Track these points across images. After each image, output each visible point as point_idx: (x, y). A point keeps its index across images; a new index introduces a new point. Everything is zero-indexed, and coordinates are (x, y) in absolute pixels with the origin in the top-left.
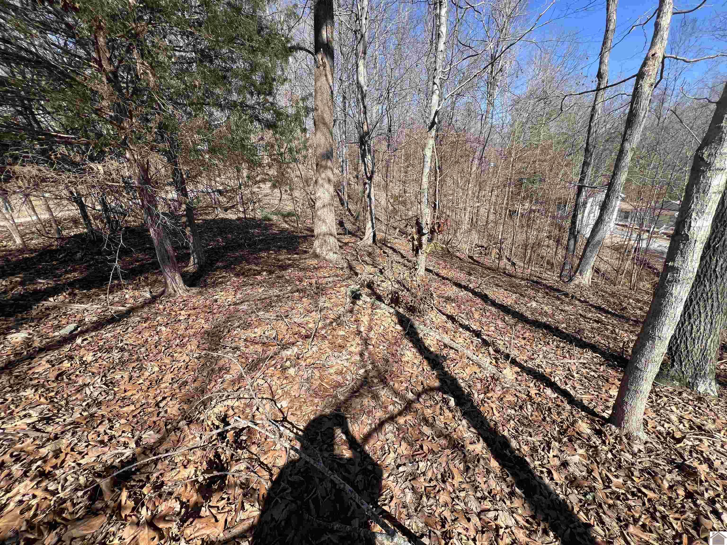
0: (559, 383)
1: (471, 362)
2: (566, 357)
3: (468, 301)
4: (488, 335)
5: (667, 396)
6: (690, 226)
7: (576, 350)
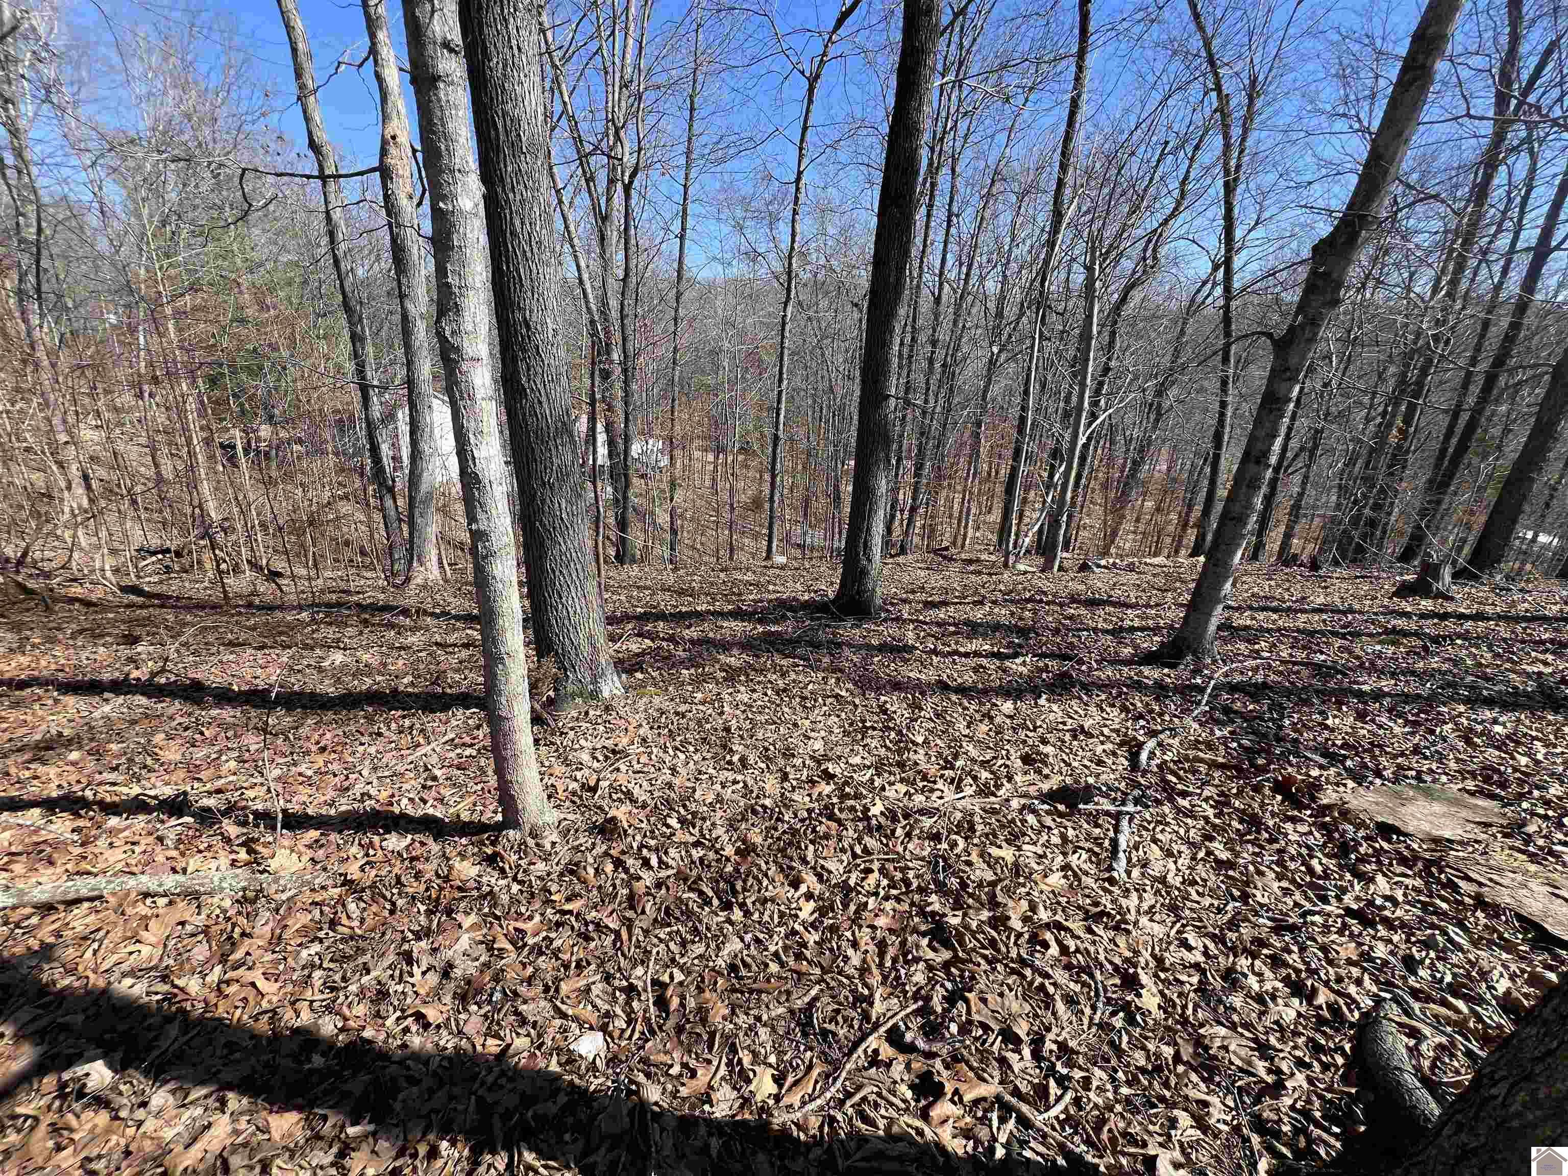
4: (219, 791)
7: (433, 722)
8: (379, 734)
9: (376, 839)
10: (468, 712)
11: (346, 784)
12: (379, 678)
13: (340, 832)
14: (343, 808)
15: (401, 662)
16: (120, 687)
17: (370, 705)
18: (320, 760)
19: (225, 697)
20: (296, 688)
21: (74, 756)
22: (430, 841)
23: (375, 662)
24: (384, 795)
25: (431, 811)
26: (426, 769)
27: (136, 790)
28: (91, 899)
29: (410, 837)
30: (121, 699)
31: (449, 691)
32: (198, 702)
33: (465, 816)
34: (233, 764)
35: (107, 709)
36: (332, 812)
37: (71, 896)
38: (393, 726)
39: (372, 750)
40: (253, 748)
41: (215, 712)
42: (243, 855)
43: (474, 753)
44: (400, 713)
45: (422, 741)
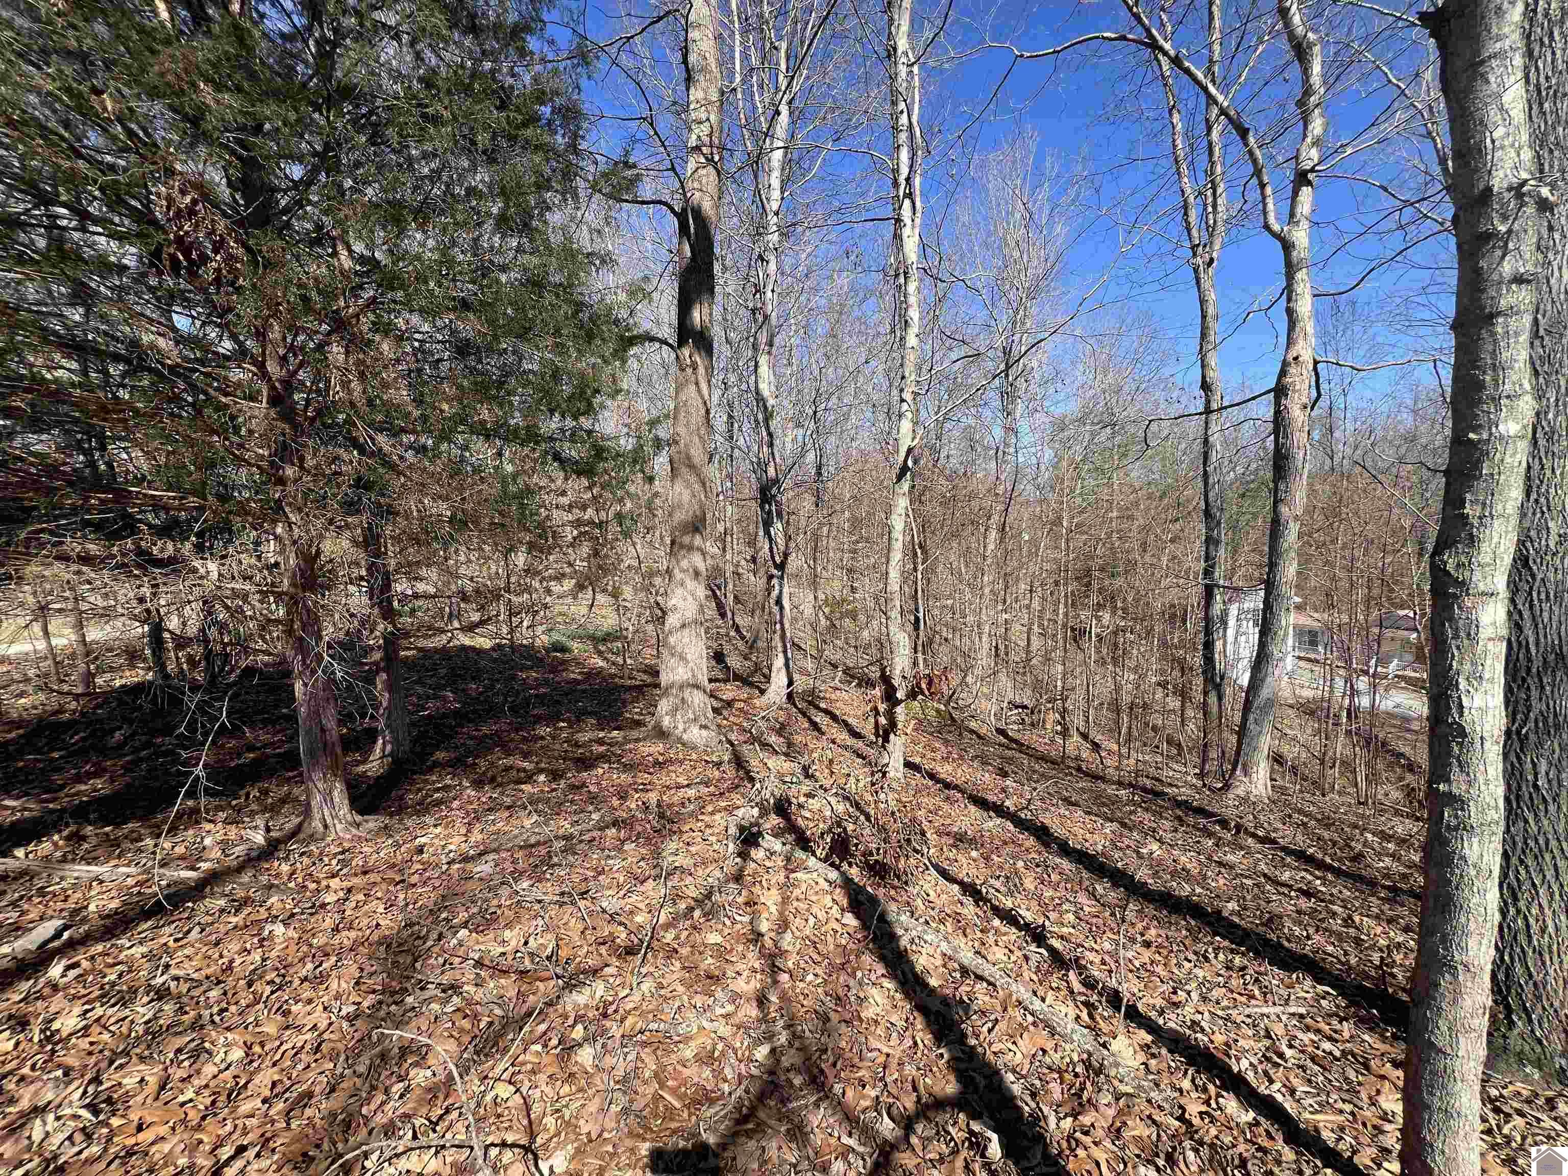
0: (1250, 1076)
1: (1030, 1019)
2: (1253, 997)
3: (1005, 843)
4: (1062, 937)
5: (1521, 1113)
6: (1461, 707)
7: (1274, 976)
8: (1207, 959)
9: (1211, 1087)
10: (1321, 988)
11: (1175, 999)
12: (1198, 890)
13: (1171, 1051)
14: (1171, 1025)
15: (1222, 882)
16: (1000, 810)
17: (1193, 918)
18: (1147, 955)
19: (1065, 850)
20: (1119, 865)
21: (974, 854)
22: (1279, 1137)
23: (1194, 868)
24: (1219, 1039)
25: (1279, 1097)
26: (1268, 1036)
27: (1009, 904)
28: (990, 983)
29: (1252, 1114)
30: (998, 821)
31: (1286, 944)
32: (1047, 845)
33: (1328, 1136)
34: (1071, 917)
35: (991, 824)
36: (1161, 1021)
37: (979, 972)
38: (1221, 957)
39: (1200, 973)
40: (1086, 909)
41: (1058, 860)
42: (1084, 1015)
43: (1337, 1054)
44: (1226, 943)
45: (1257, 992)
